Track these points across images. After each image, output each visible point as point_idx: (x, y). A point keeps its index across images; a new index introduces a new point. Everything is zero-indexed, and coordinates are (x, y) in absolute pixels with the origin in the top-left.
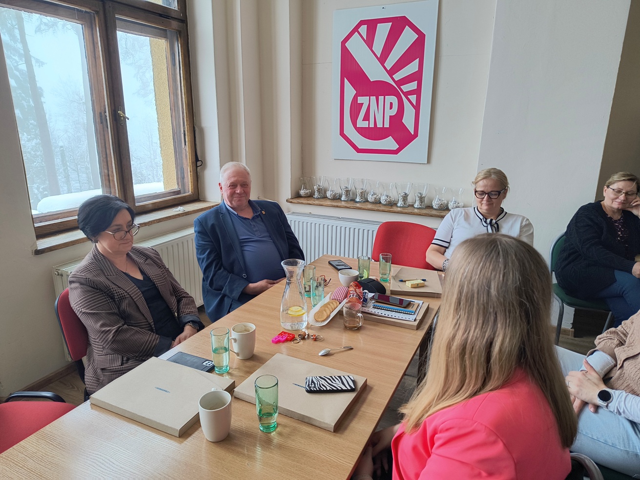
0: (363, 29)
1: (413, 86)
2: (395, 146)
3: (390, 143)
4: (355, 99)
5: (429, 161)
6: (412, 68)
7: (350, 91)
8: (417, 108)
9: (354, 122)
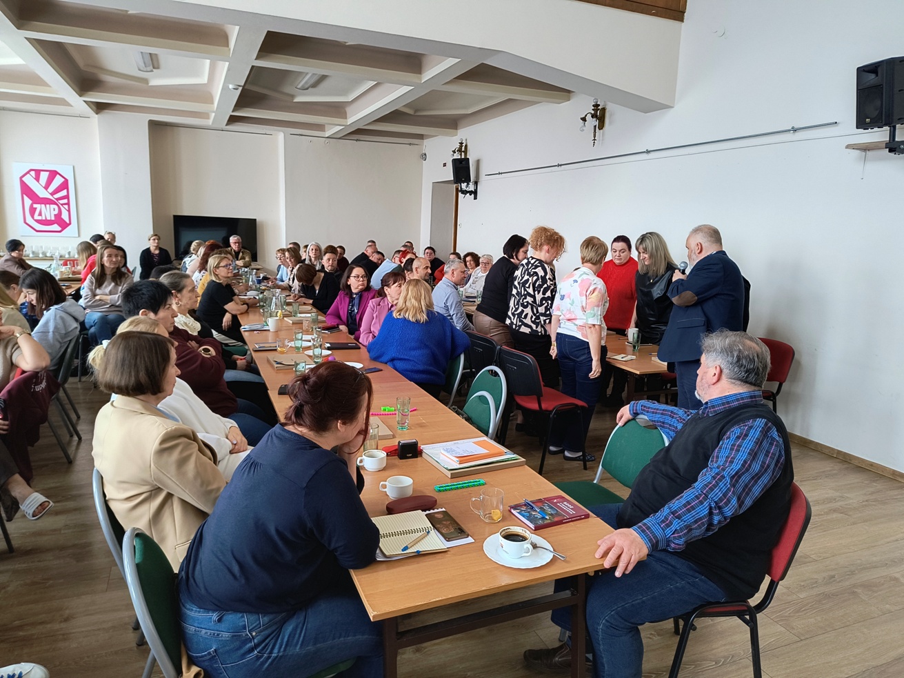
0: (33, 173)
1: (65, 201)
2: (59, 229)
3: (56, 227)
4: (32, 206)
5: (79, 236)
6: (64, 193)
7: (28, 202)
8: (69, 211)
9: (33, 216)
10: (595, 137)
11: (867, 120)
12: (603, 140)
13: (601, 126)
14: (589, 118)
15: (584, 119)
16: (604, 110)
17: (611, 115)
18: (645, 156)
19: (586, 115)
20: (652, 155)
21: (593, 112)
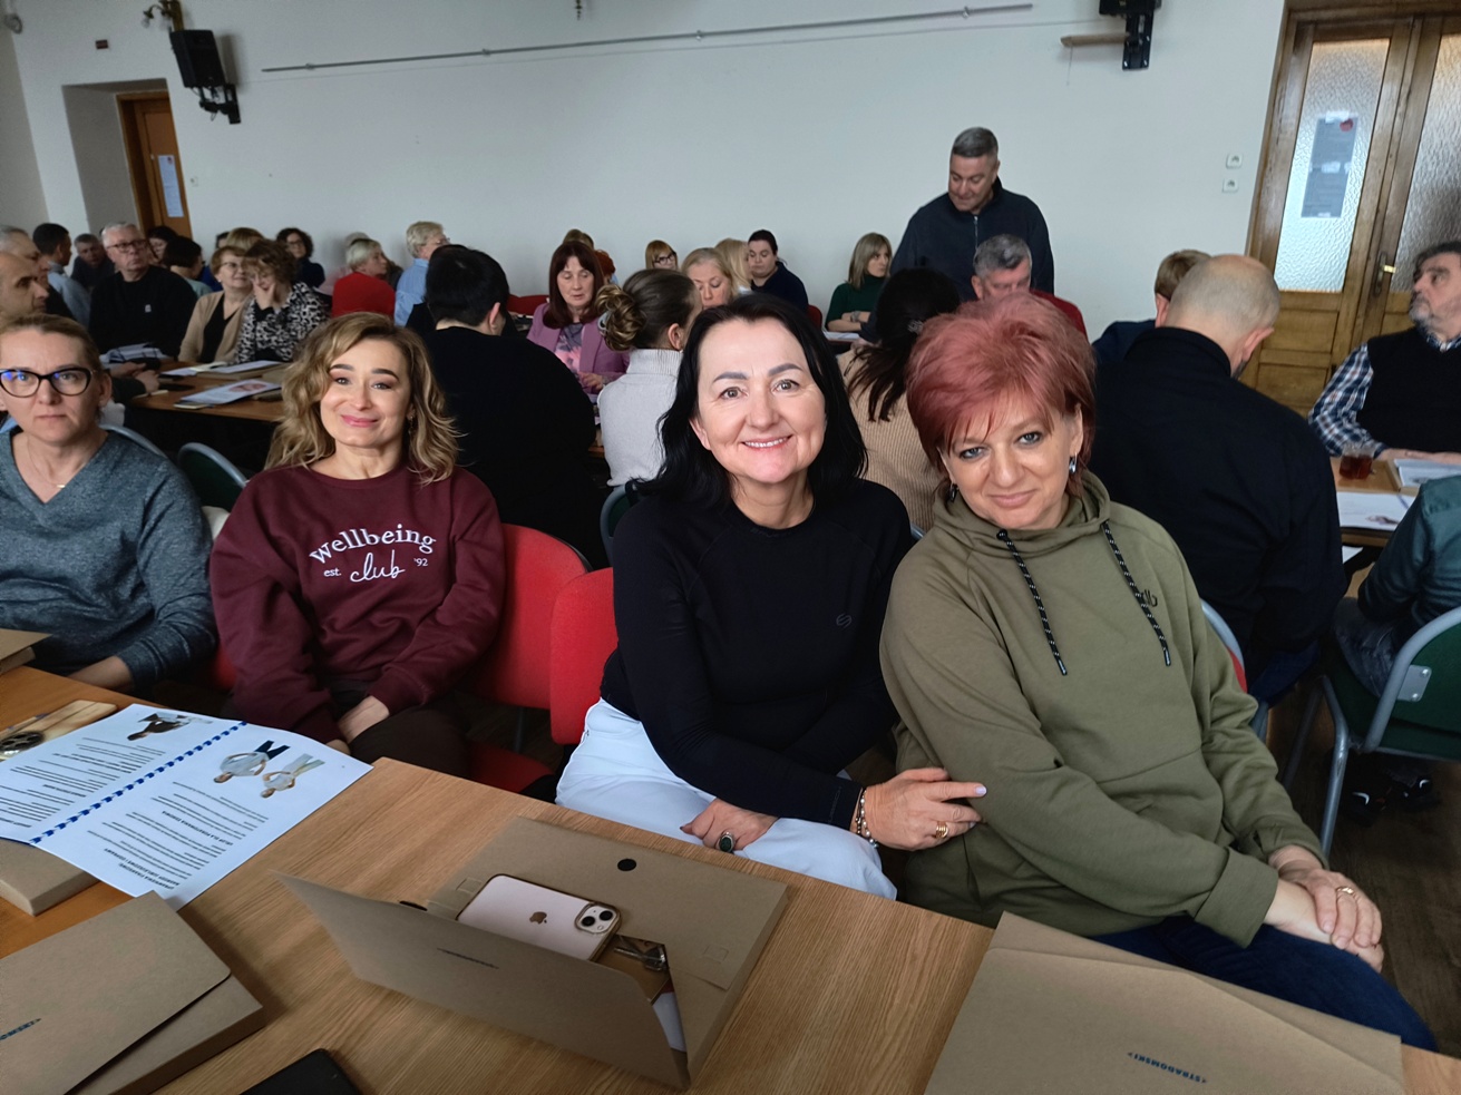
11: (1122, 3)
12: (591, 9)
18: (695, 42)
20: (707, 41)
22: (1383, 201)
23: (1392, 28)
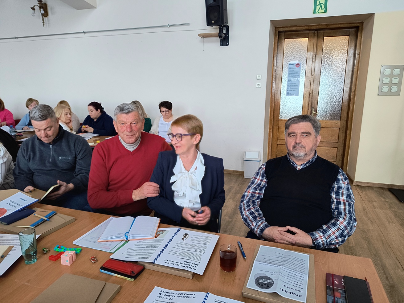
10: (43, 21)
11: (213, 22)
12: (49, 24)
13: (45, 15)
14: (36, 8)
15: (33, 9)
16: (46, 5)
17: (51, 9)
18: (82, 35)
19: (34, 6)
20: (87, 35)
21: (39, 5)
22: (311, 90)
23: (308, 34)
